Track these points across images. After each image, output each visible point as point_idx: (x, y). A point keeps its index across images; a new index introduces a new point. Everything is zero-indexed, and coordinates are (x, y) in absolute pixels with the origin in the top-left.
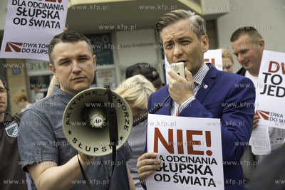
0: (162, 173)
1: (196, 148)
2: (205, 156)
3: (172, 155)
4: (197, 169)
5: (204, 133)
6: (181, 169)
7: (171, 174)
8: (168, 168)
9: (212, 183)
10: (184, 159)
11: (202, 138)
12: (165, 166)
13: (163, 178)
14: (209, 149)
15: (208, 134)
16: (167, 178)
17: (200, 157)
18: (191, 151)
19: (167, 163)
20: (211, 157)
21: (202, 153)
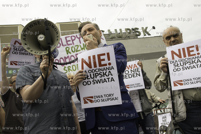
0: (86, 80)
1: (103, 63)
2: (108, 66)
3: (91, 69)
4: (105, 74)
5: (106, 54)
6: (96, 76)
7: (91, 80)
8: (89, 77)
9: (113, 79)
10: (97, 70)
11: (105, 57)
12: (88, 76)
13: (87, 83)
14: (109, 62)
15: (108, 54)
16: (89, 83)
17: (105, 67)
18: (100, 65)
19: (89, 74)
20: (111, 66)
21: (106, 65)
